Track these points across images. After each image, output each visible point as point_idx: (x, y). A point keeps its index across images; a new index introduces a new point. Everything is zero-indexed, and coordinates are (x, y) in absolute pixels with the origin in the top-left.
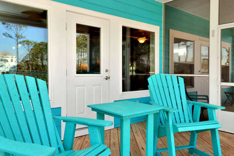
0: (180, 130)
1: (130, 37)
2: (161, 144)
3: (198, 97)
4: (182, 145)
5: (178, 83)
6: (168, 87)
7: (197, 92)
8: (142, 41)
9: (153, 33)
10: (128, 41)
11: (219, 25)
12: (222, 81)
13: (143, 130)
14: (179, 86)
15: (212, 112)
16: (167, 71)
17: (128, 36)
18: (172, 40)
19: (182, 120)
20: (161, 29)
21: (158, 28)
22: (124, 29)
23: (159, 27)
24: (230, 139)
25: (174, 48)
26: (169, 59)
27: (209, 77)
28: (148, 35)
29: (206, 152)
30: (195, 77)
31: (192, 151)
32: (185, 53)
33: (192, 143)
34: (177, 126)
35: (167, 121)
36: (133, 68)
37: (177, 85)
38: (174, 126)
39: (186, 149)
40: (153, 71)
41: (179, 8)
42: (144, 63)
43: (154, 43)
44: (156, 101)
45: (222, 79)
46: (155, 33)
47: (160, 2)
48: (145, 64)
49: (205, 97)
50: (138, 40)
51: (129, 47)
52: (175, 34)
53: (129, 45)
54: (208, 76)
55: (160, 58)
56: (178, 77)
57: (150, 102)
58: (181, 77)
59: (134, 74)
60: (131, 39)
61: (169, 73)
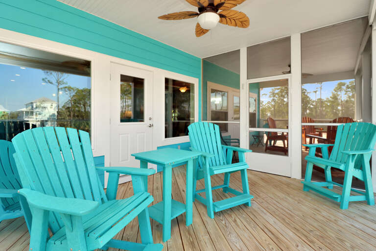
0: (216, 172)
3: (231, 141)
4: (218, 185)
6: (206, 134)
7: (230, 136)
8: (183, 90)
9: (193, 85)
10: (171, 90)
11: (247, 79)
12: (250, 127)
14: (215, 132)
15: (242, 155)
16: (205, 119)
17: (171, 86)
18: (209, 90)
19: (218, 163)
20: (199, 81)
21: (197, 80)
22: (167, 80)
25: (211, 98)
26: (207, 107)
27: (239, 123)
28: (189, 86)
29: (237, 190)
30: (228, 123)
31: (226, 189)
33: (226, 183)
35: (204, 164)
36: (175, 115)
38: (211, 169)
39: (221, 188)
40: (193, 118)
41: (215, 63)
42: (186, 109)
43: (193, 93)
44: (196, 148)
45: (250, 125)
47: (199, 57)
48: (186, 111)
50: (179, 90)
52: (211, 85)
56: (214, 123)
57: (190, 148)
58: (217, 124)
59: (177, 121)
60: (173, 88)
61: (206, 120)
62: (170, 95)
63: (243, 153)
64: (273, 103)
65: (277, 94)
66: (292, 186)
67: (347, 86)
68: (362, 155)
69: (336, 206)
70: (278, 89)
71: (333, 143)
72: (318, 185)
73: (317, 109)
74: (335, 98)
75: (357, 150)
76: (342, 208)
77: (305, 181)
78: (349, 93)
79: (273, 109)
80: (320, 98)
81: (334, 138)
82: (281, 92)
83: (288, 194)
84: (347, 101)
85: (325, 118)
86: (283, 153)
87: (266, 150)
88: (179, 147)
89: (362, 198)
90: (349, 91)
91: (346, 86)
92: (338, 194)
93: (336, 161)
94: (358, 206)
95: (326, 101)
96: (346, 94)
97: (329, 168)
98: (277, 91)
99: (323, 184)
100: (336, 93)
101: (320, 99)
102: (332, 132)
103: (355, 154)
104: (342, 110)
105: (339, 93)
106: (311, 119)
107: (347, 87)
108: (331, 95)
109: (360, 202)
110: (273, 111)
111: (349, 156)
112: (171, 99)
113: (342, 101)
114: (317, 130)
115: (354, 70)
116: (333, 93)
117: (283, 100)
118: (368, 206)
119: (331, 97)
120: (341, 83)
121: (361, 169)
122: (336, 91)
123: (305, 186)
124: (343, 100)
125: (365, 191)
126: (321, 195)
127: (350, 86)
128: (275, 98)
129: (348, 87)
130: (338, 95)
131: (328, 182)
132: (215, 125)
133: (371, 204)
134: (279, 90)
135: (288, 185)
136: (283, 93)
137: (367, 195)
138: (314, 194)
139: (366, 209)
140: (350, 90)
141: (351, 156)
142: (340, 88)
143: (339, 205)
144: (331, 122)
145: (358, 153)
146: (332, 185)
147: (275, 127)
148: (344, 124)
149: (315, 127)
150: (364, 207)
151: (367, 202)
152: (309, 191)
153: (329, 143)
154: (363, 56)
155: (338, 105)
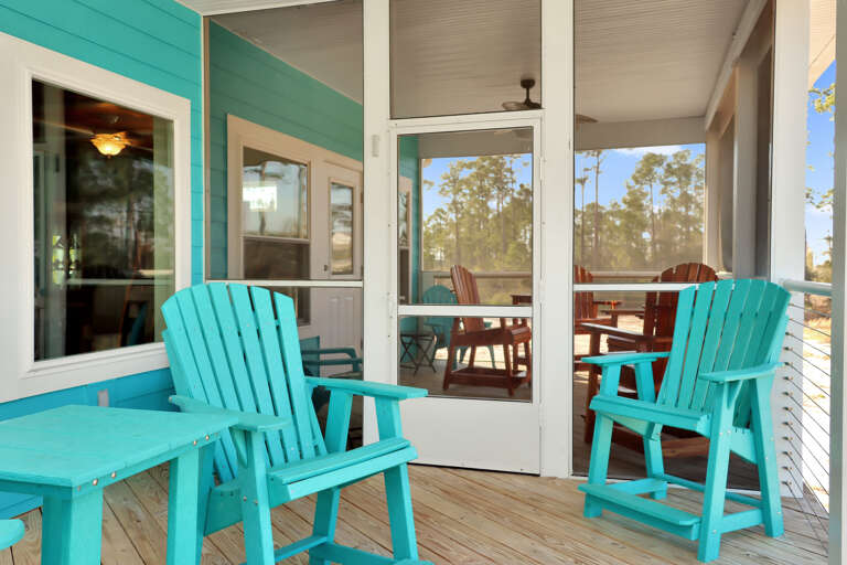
0: (296, 492)
1: (63, 127)
2: (207, 555)
3: (323, 357)
5: (276, 318)
6: (239, 334)
7: (318, 338)
8: (110, 146)
9: (166, 125)
10: (55, 142)
11: (392, 119)
12: (401, 302)
13: (130, 512)
14: (278, 328)
15: (390, 410)
16: (218, 271)
17: (55, 125)
18: (235, 156)
20: (194, 111)
21: (186, 103)
22: (38, 88)
23: (189, 102)
24: (427, 483)
25: (244, 183)
26: (226, 224)
27: (362, 289)
28: (145, 135)
29: (364, 549)
30: (312, 290)
31: (320, 554)
32: (272, 203)
33: (321, 529)
34: (285, 480)
35: (247, 464)
36: (68, 256)
37: (273, 323)
38: (270, 480)
39: (301, 553)
40: (168, 267)
41: (258, 43)
42: (111, 231)
43: (168, 161)
44: (197, 392)
45: (401, 295)
46: (172, 122)
47: (189, 7)
48: (114, 238)
49: (346, 356)
50: (91, 143)
51: (57, 170)
52: (245, 132)
53: (57, 160)
54: (359, 284)
55: (196, 221)
56: (272, 290)
57: (173, 399)
58: (284, 291)
59: (77, 281)
60: (68, 133)
61: (225, 277)
62: (52, 165)
63: (393, 403)
64: (452, 216)
65: (467, 182)
66: (549, 505)
67: (669, 165)
68: (752, 382)
69: (686, 555)
70: (469, 166)
71: (667, 347)
72: (627, 490)
73: (586, 237)
74: (635, 202)
75: (732, 367)
76: (703, 559)
77: (590, 482)
78: (673, 187)
79: (452, 236)
80: (594, 201)
81: (668, 331)
82: (481, 177)
83: (541, 536)
84: (667, 215)
85: (611, 269)
86: (504, 392)
87: (445, 386)
88: (104, 397)
89: (750, 518)
90: (673, 184)
91: (665, 164)
92: (692, 515)
93: (676, 406)
94: (742, 544)
95: (612, 214)
96: (664, 192)
97: (658, 429)
98: (465, 174)
99: (642, 485)
100: (638, 187)
101: (595, 206)
102: (660, 312)
103: (736, 382)
104: (654, 243)
105: (646, 188)
106: (583, 271)
107: (667, 171)
108: (625, 194)
109: (746, 533)
110: (454, 245)
111: (719, 385)
112: (56, 182)
113: (653, 214)
114: (600, 307)
115: (703, 116)
116: (629, 187)
117: (484, 204)
118: (767, 540)
119: (625, 202)
120: (653, 155)
121: (748, 427)
122: (637, 182)
123: (591, 498)
124: (656, 211)
125: (758, 493)
126: (641, 524)
127: (675, 166)
128: (460, 198)
129: (670, 171)
130: (644, 195)
131: (654, 477)
132: (278, 296)
133: (775, 533)
134: (474, 170)
135: (534, 502)
136: (486, 183)
137: (763, 504)
138: (615, 522)
139: (766, 553)
140: (674, 179)
141: (726, 387)
142: (650, 171)
143: (695, 550)
144: (655, 280)
145: (743, 376)
146: (665, 486)
147: (474, 300)
148: (697, 285)
149: (596, 298)
150: (759, 546)
151: (765, 530)
152: (600, 517)
153: (649, 351)
154: (737, 69)
155: (643, 226)
